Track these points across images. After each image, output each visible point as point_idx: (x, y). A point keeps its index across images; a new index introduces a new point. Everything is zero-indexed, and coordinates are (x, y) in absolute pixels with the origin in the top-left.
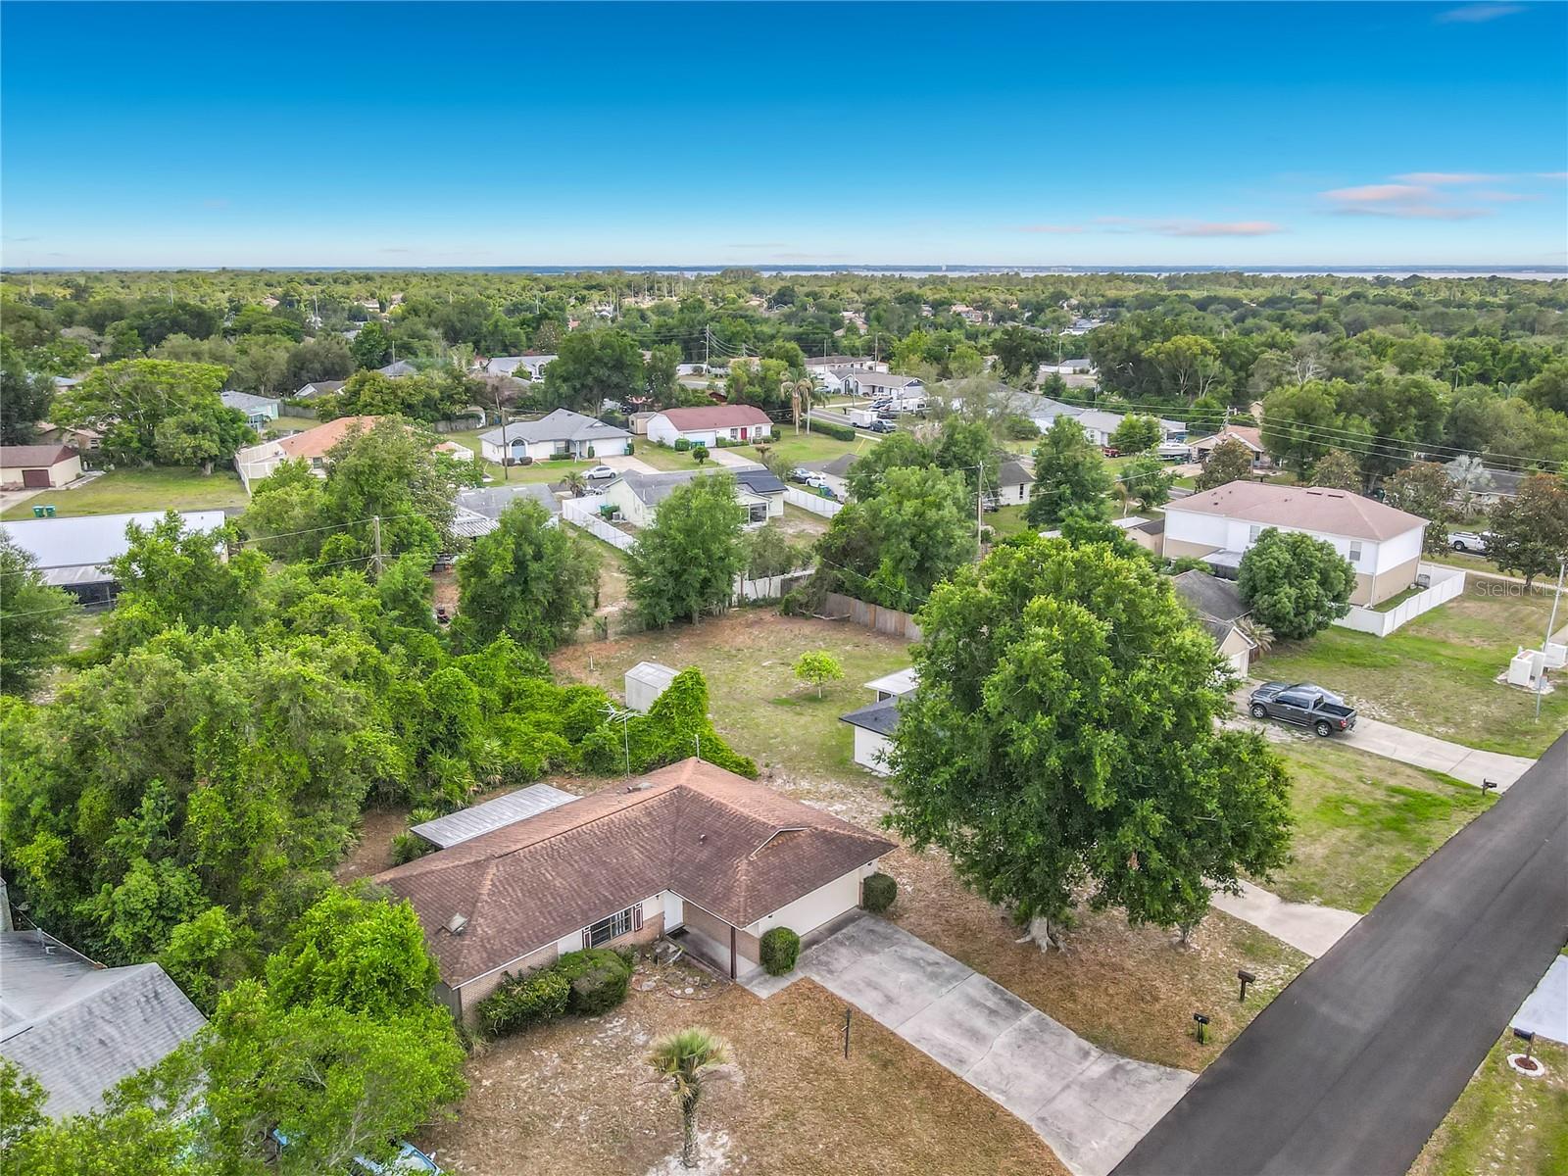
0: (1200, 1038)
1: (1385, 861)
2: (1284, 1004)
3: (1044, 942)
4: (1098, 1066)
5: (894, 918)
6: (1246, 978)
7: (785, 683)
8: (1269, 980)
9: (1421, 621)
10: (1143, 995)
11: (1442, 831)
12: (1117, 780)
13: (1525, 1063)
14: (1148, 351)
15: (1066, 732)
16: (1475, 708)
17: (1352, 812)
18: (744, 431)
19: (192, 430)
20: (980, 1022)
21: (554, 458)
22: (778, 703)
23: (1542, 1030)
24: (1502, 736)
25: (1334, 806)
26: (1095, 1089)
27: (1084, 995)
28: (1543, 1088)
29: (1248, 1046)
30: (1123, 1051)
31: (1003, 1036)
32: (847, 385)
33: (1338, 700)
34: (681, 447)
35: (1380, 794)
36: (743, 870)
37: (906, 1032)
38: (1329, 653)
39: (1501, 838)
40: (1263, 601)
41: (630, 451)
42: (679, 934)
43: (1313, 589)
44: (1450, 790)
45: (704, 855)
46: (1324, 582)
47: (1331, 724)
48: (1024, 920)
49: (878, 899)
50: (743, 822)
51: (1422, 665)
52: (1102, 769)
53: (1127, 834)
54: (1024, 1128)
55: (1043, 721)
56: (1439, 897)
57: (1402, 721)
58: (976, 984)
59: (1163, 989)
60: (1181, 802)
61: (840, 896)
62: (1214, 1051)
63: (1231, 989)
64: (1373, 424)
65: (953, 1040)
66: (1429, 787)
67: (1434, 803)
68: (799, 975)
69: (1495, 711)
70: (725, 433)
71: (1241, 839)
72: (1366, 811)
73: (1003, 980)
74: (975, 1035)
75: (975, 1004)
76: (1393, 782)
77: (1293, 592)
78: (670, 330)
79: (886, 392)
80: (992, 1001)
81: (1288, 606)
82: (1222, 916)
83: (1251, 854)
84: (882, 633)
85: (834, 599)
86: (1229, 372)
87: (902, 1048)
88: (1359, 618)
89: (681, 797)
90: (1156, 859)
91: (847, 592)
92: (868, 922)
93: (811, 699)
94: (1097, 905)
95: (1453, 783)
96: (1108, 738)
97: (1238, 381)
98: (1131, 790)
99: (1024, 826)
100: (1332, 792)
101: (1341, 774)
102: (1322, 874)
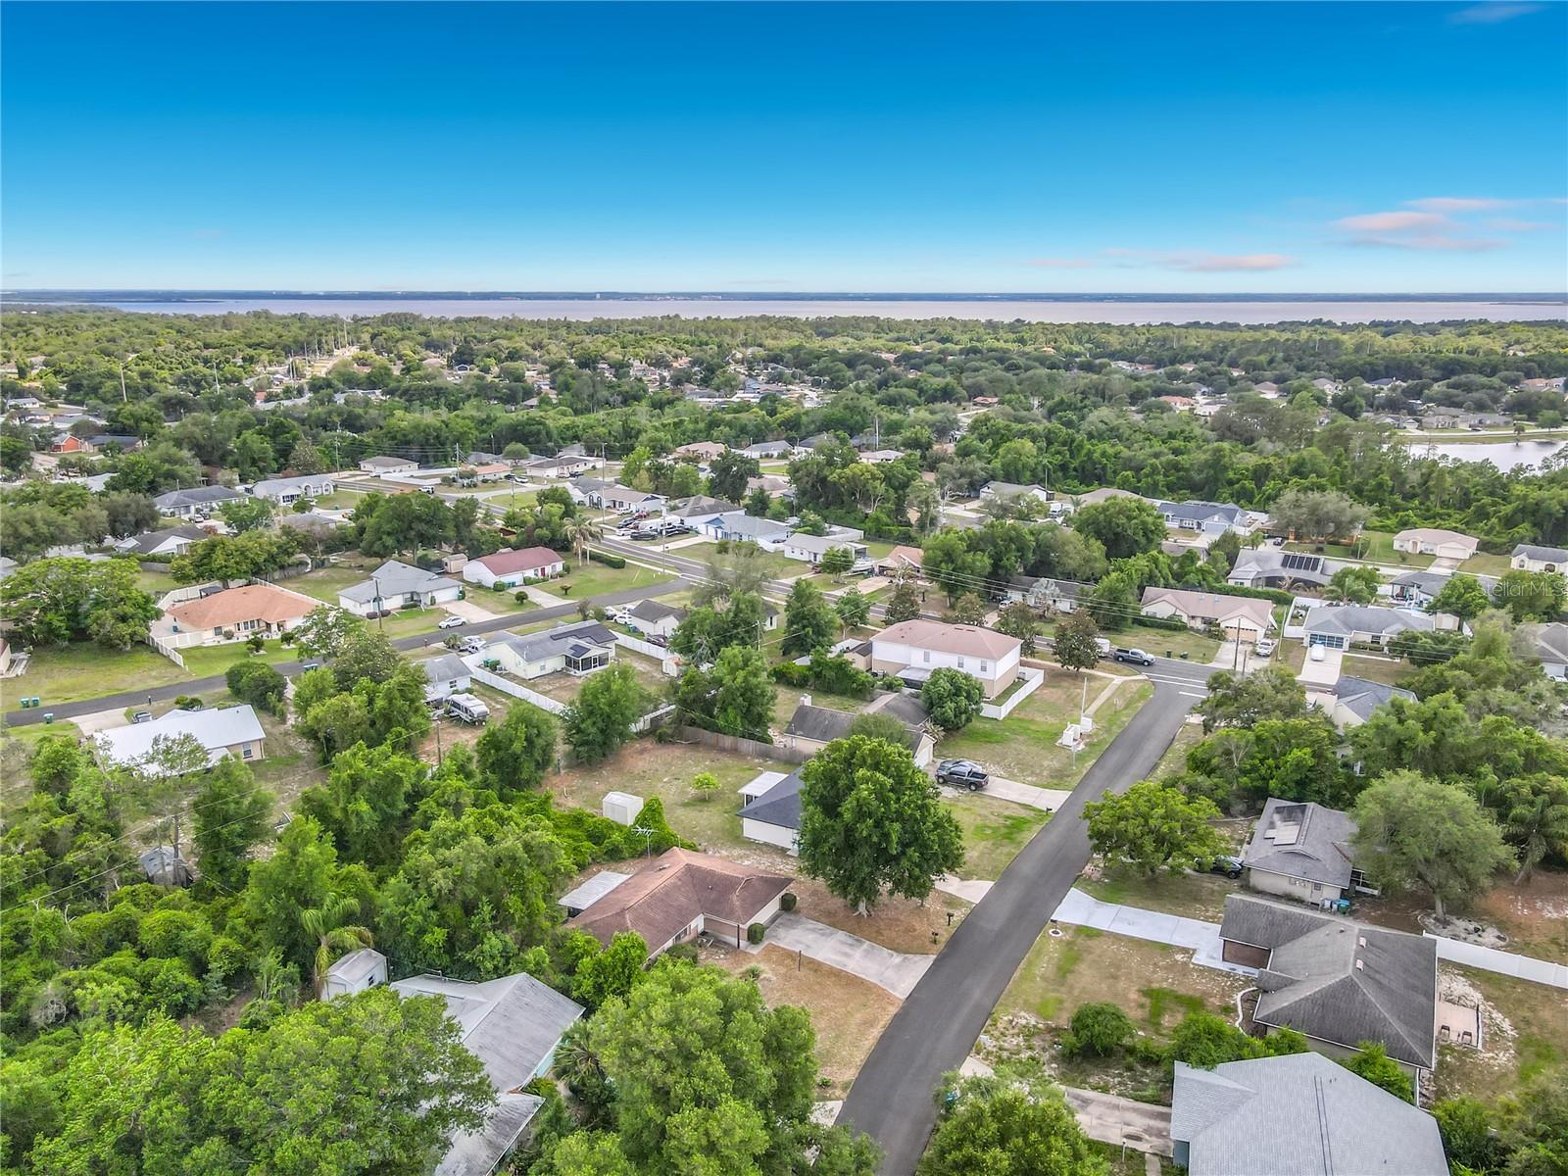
0: (935, 942)
1: (1004, 854)
2: (966, 923)
3: (865, 913)
4: (897, 959)
5: (797, 912)
6: (950, 915)
7: (683, 792)
8: (959, 915)
9: (1021, 707)
10: (910, 929)
11: (1028, 836)
12: (900, 842)
13: (1055, 932)
14: (833, 477)
15: (878, 824)
16: (1046, 763)
17: (989, 832)
18: (543, 570)
19: (124, 619)
20: (848, 950)
21: (403, 608)
22: (685, 805)
23: (1059, 919)
24: (1057, 779)
25: (980, 830)
26: (898, 967)
27: (886, 933)
28: (1061, 941)
29: (954, 942)
30: (906, 952)
31: (858, 953)
32: (591, 500)
33: (979, 769)
34: (499, 588)
35: (1001, 821)
36: (735, 899)
37: (819, 958)
38: (974, 736)
39: (1053, 837)
40: (937, 711)
41: (462, 596)
42: (704, 933)
43: (963, 701)
44: (1032, 813)
45: (713, 895)
46: (969, 697)
47: (975, 783)
48: (855, 905)
49: (788, 905)
50: (726, 878)
51: (1021, 738)
52: (894, 837)
53: (904, 863)
54: (875, 985)
55: (870, 822)
56: (1027, 868)
57: (1012, 777)
58: (841, 935)
59: (917, 927)
60: (924, 847)
61: (773, 907)
62: (941, 946)
63: (944, 921)
64: (990, 557)
65: (839, 958)
66: (1023, 813)
67: (1026, 821)
68: (766, 943)
69: (1056, 764)
70: (530, 573)
71: (946, 857)
72: (995, 830)
73: (852, 932)
74: (846, 955)
75: (843, 943)
76: (1007, 813)
77: (953, 705)
78: (405, 435)
79: (626, 506)
80: (850, 941)
81: (951, 714)
82: (937, 891)
83: (949, 864)
84: (723, 750)
85: (690, 730)
86: (891, 491)
87: (820, 964)
88: (988, 710)
89: (691, 871)
90: (917, 871)
91: (699, 726)
92: (786, 916)
93: (703, 801)
94: (891, 893)
95: (1034, 809)
96: (897, 826)
97: (898, 498)
98: (905, 845)
99: (861, 864)
100: (979, 822)
101: (984, 812)
102: (977, 866)
